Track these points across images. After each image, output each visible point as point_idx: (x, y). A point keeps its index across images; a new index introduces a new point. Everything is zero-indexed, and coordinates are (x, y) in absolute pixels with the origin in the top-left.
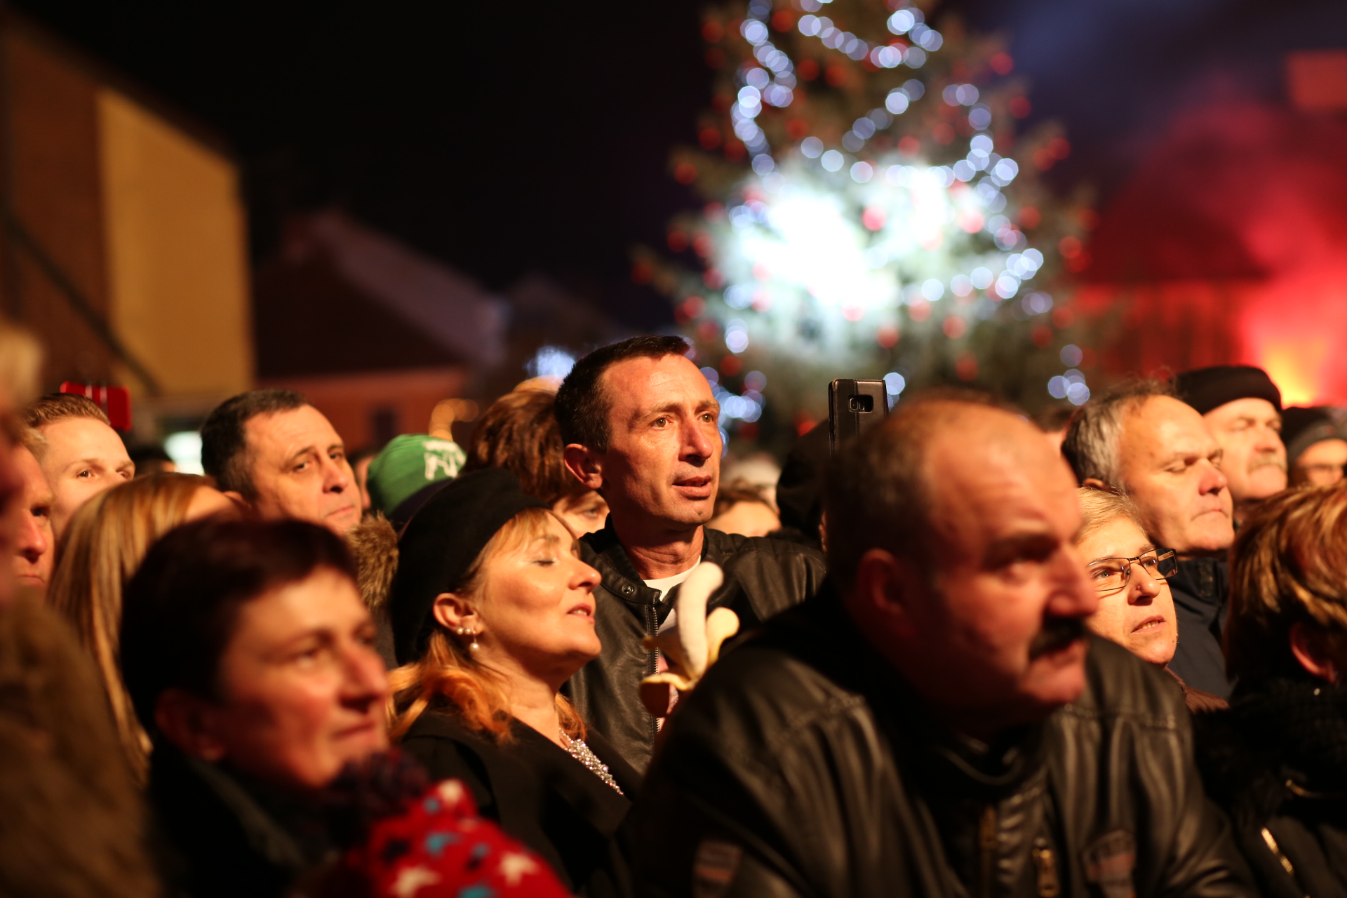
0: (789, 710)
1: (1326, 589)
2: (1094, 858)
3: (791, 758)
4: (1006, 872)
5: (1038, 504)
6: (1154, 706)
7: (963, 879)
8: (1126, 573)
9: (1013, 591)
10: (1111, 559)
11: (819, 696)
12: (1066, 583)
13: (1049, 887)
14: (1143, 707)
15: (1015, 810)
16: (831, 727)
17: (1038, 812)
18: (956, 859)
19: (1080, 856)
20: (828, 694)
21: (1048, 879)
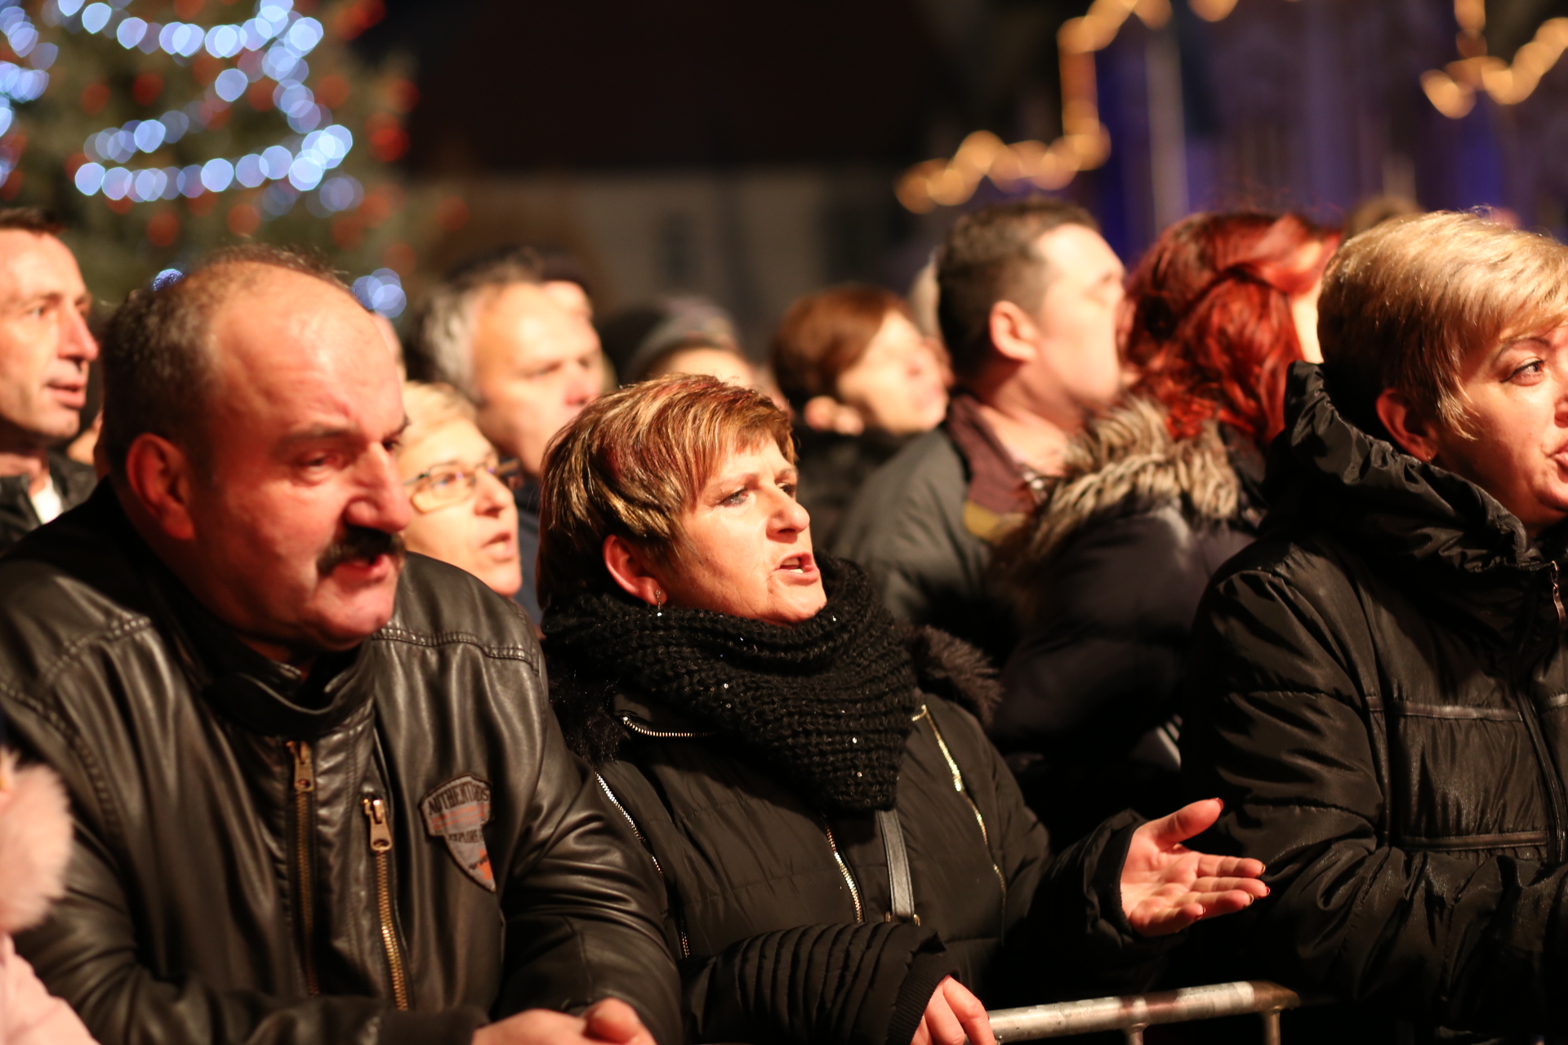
0: (63, 633)
1: (642, 494)
2: (436, 808)
3: (69, 687)
4: (326, 822)
5: (343, 397)
6: (500, 632)
7: (275, 832)
8: (472, 480)
9: (305, 493)
10: (452, 463)
11: (99, 617)
12: (372, 489)
13: (384, 842)
14: (486, 634)
15: (334, 751)
16: (114, 653)
17: (362, 753)
18: (265, 806)
19: (419, 807)
20: (108, 614)
21: (380, 831)
